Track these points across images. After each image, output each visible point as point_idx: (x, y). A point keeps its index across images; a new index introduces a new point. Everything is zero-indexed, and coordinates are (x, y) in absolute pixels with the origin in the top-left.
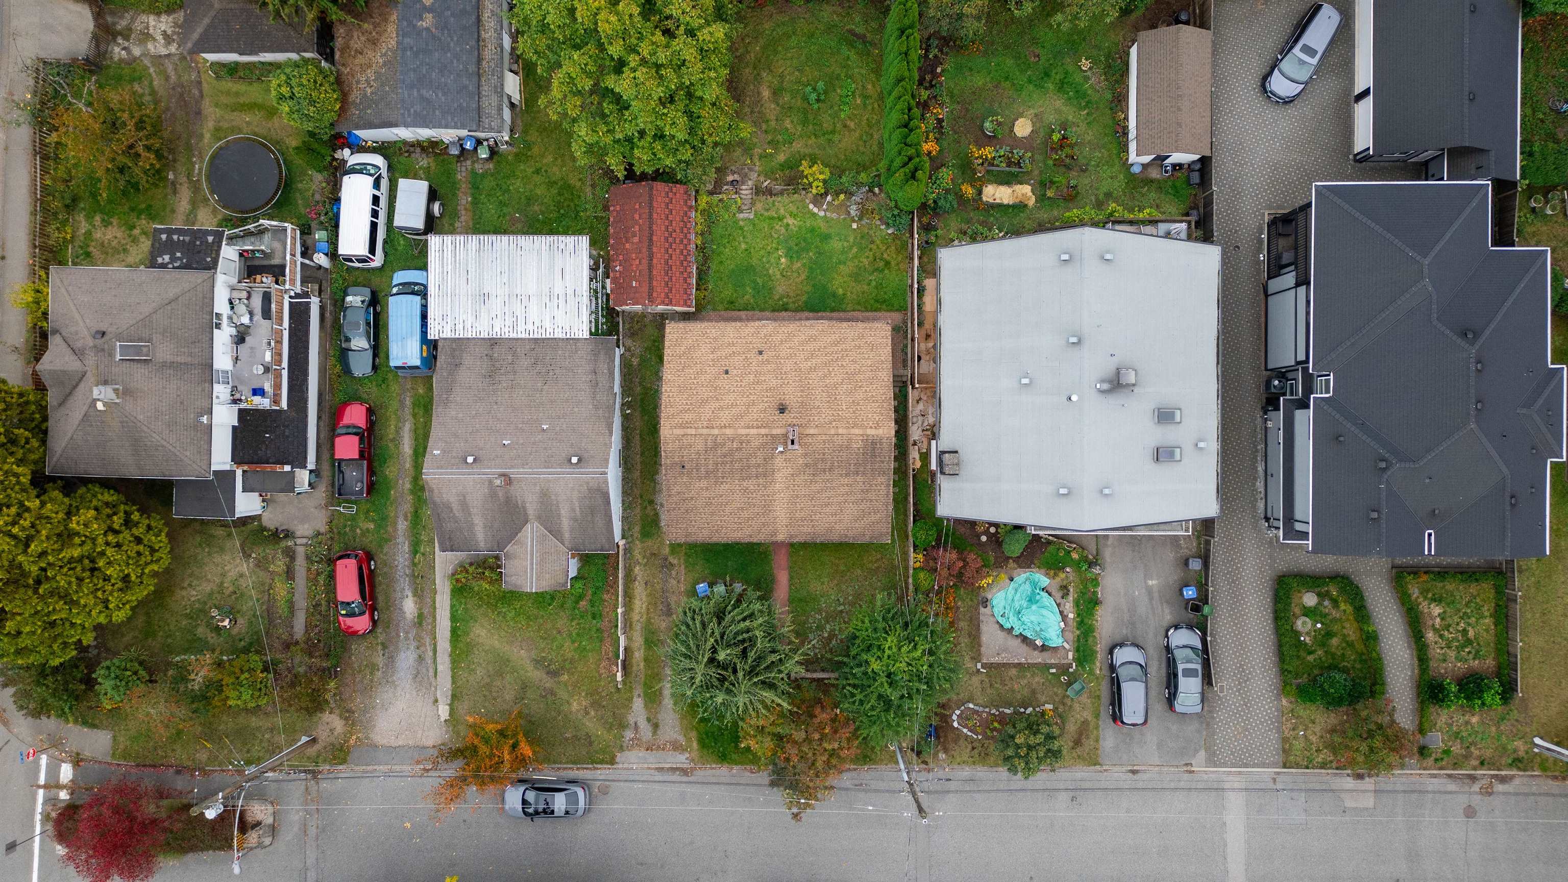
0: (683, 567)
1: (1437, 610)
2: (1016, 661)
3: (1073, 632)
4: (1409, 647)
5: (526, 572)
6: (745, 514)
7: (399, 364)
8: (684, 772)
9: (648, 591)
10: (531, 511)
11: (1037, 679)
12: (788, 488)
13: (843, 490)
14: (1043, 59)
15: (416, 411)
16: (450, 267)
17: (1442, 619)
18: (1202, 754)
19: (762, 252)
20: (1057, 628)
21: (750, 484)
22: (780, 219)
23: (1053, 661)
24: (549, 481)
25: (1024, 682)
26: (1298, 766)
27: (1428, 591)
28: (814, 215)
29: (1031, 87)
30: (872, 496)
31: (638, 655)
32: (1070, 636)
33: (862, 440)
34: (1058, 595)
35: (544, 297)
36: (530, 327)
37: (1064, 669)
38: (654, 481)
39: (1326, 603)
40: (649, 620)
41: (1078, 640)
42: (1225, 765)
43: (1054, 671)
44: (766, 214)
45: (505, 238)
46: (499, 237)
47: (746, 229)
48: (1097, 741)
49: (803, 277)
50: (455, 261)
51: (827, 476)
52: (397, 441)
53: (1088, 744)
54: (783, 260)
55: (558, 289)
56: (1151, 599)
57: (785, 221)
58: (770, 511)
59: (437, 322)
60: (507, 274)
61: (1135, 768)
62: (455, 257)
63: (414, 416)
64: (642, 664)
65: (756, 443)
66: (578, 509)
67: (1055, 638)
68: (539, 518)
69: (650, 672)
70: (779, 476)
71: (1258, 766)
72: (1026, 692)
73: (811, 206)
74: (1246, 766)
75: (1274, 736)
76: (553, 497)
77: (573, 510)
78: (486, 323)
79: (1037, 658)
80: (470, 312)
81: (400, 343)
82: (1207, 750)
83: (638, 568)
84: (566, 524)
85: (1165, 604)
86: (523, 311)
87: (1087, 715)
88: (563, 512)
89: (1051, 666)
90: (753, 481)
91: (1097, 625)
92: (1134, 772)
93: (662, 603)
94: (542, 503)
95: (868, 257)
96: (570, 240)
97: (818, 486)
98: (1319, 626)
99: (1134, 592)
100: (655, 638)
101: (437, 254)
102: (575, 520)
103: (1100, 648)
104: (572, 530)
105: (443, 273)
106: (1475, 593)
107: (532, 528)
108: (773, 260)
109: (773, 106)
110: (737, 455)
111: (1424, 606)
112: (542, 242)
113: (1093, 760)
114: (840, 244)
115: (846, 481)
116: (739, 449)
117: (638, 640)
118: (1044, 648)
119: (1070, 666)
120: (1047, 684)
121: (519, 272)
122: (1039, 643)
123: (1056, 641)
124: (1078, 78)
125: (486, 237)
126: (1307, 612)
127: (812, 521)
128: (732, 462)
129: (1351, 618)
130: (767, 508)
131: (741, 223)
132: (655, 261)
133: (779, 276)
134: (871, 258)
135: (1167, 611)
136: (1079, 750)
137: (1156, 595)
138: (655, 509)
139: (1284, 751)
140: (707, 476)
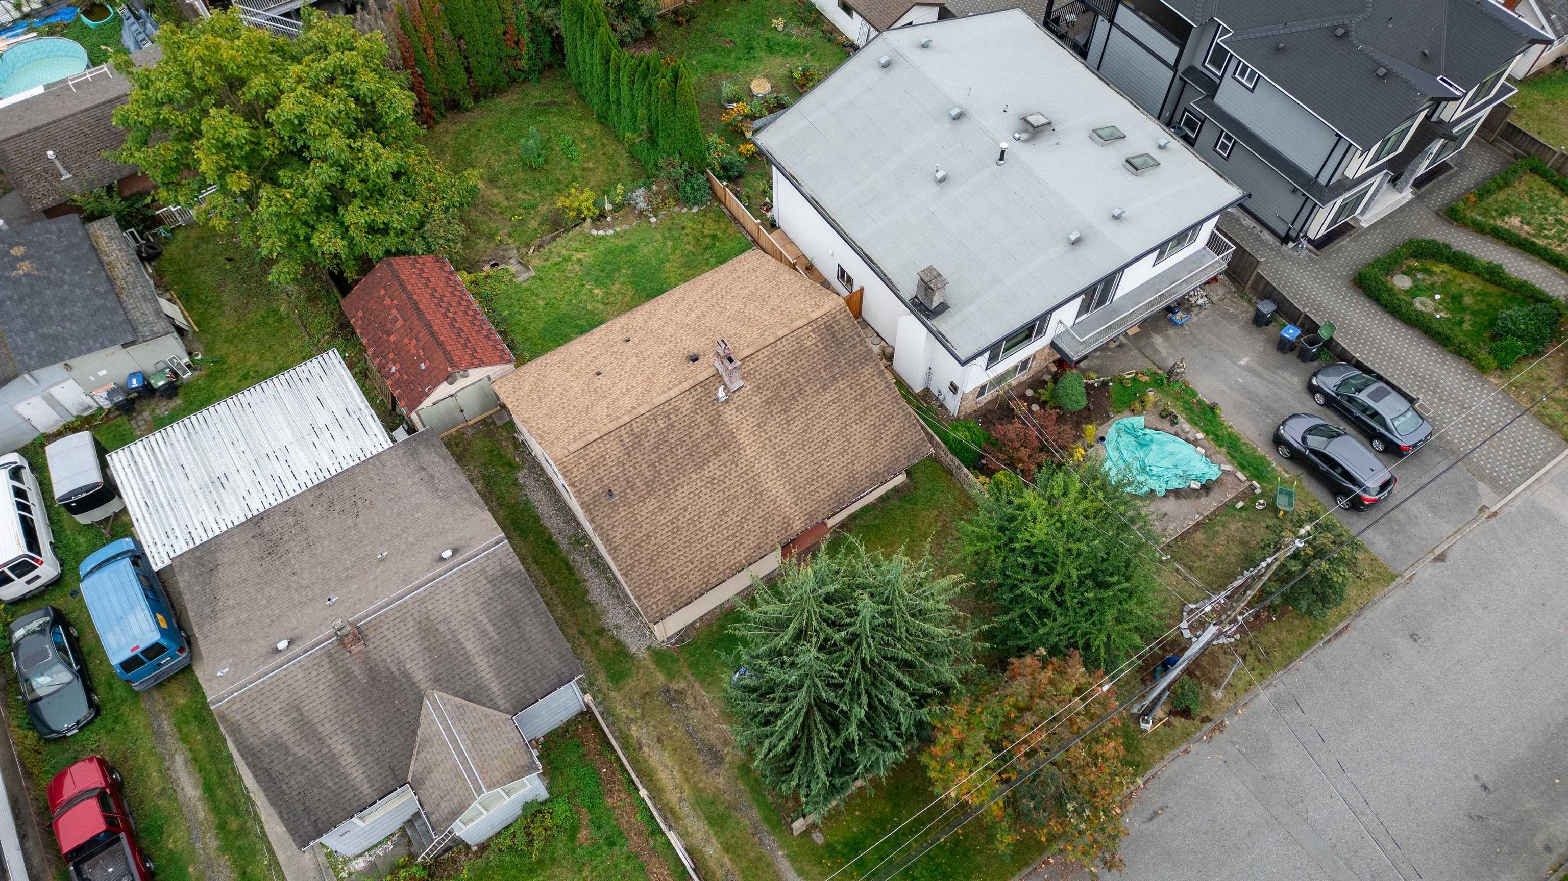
0: (697, 685)
1: (1515, 221)
2: (1192, 523)
3: (1219, 453)
4: (1534, 262)
5: (458, 775)
6: (732, 518)
7: (127, 654)
9: (669, 748)
10: (420, 676)
11: (1233, 527)
12: (764, 448)
13: (833, 410)
14: (738, 40)
15: (185, 730)
16: (153, 474)
17: (1528, 224)
19: (567, 297)
20: (1198, 457)
21: (713, 469)
22: (568, 259)
23: (1230, 496)
24: (422, 601)
25: (1222, 539)
27: (1488, 211)
28: (602, 238)
29: (744, 62)
30: (870, 399)
31: (712, 851)
32: (1221, 457)
33: (813, 331)
34: (1166, 424)
35: (306, 437)
36: (304, 479)
37: (1249, 495)
38: (588, 603)
39: (1420, 276)
40: (696, 790)
41: (1233, 457)
42: (1516, 483)
43: (1240, 504)
44: (548, 263)
45: (221, 407)
46: (211, 409)
47: (533, 287)
49: (630, 293)
50: (159, 464)
51: (802, 403)
52: (170, 791)
54: (596, 291)
55: (322, 417)
56: (1260, 376)
57: (574, 258)
58: (761, 494)
59: (159, 545)
60: (242, 440)
61: (1437, 552)
62: (156, 458)
63: (184, 739)
64: (726, 860)
65: (687, 406)
66: (490, 628)
67: (1206, 470)
68: (438, 681)
69: (745, 864)
70: (743, 437)
71: (1546, 460)
72: (1236, 549)
73: (594, 232)
74: (1535, 470)
75: (1524, 419)
76: (442, 628)
77: (484, 633)
78: (236, 506)
79: (1209, 504)
80: (205, 507)
81: (117, 629)
82: (1482, 478)
83: (634, 728)
84: (484, 666)
85: (1279, 372)
86: (285, 465)
88: (469, 647)
89: (1232, 503)
90: (714, 464)
91: (1235, 430)
92: (1441, 558)
93: (699, 751)
94: (428, 649)
95: (688, 243)
96: (313, 365)
97: (799, 423)
98: (1438, 297)
99: (1237, 381)
100: (721, 808)
101: (128, 470)
102: (494, 650)
103: (1263, 450)
104: (498, 672)
105: (145, 485)
106: (1526, 188)
107: (437, 708)
108: (584, 298)
109: (495, 191)
110: (673, 437)
111: (1500, 224)
112: (276, 386)
113: (1386, 575)
114: (650, 247)
115: (828, 397)
116: (670, 427)
117: (697, 827)
118: (1207, 488)
119: (1252, 488)
120: (1248, 524)
121: (259, 431)
122: (1195, 485)
123: (1213, 472)
124: (780, 37)
125: (193, 418)
126: (1414, 292)
127: (822, 476)
128: (671, 451)
129: (1455, 272)
130: (757, 493)
131: (525, 285)
132: (435, 328)
133: (601, 307)
134: (693, 241)
135: (1287, 375)
137: (1260, 369)
138: (613, 638)
139: (1550, 427)
140: (650, 491)
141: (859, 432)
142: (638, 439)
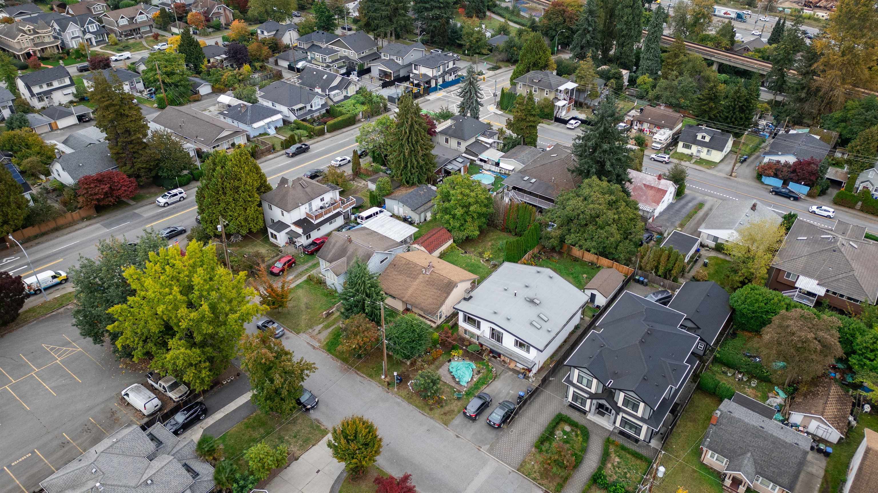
1: (617, 459)
2: (445, 381)
4: (598, 463)
6: (400, 288)
8: (314, 348)
11: (447, 389)
12: (417, 285)
13: (433, 293)
14: (573, 271)
17: (618, 464)
18: (488, 446)
20: (467, 381)
21: (408, 279)
23: (457, 388)
25: (442, 387)
26: (523, 473)
27: (618, 452)
30: (439, 299)
32: (470, 385)
34: (475, 372)
39: (574, 433)
41: (470, 388)
42: (494, 456)
43: (455, 390)
47: (460, 257)
48: (453, 419)
51: (431, 287)
53: (448, 417)
60: (392, 226)
61: (459, 435)
67: (464, 382)
68: (348, 257)
70: (418, 280)
71: (507, 464)
73: (481, 261)
74: (502, 461)
75: (521, 458)
79: (453, 384)
82: (491, 446)
87: (456, 409)
89: (455, 388)
90: (410, 279)
92: (457, 436)
94: (353, 252)
97: (426, 289)
98: (565, 437)
99: (503, 390)
106: (639, 464)
110: (411, 269)
111: (613, 455)
113: (446, 423)
115: (435, 291)
116: (413, 268)
118: (458, 383)
119: (462, 393)
121: (396, 227)
122: (457, 380)
123: (464, 384)
124: (581, 278)
126: (563, 431)
127: (417, 299)
128: (408, 270)
129: (580, 443)
131: (460, 255)
132: (430, 239)
136: (443, 417)
139: (521, 465)
140: (398, 272)
141: (430, 301)
142: (408, 264)
